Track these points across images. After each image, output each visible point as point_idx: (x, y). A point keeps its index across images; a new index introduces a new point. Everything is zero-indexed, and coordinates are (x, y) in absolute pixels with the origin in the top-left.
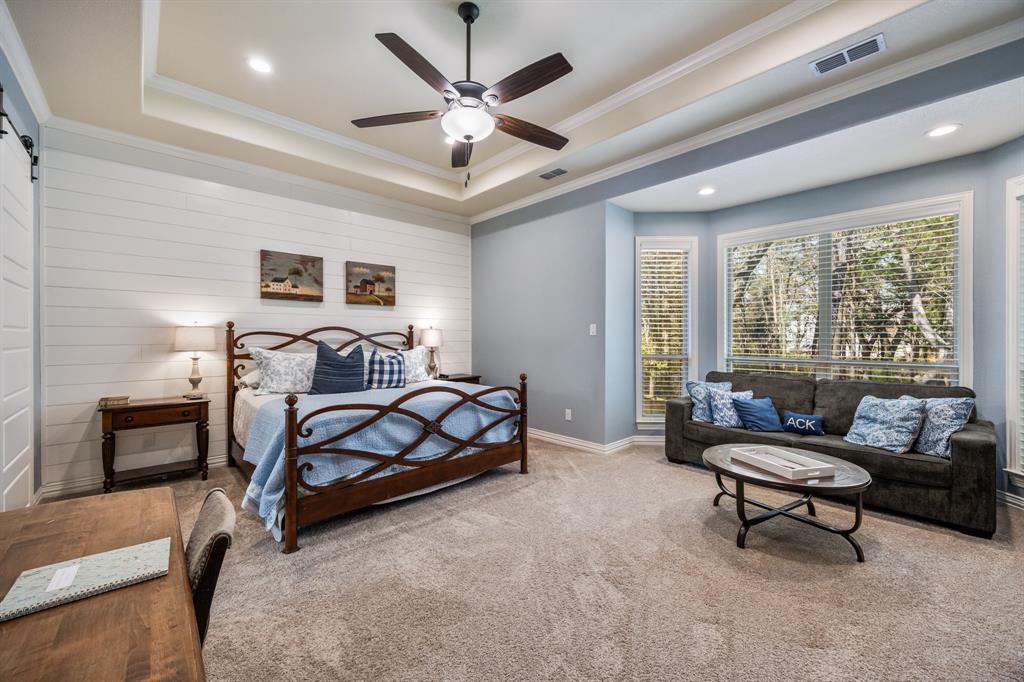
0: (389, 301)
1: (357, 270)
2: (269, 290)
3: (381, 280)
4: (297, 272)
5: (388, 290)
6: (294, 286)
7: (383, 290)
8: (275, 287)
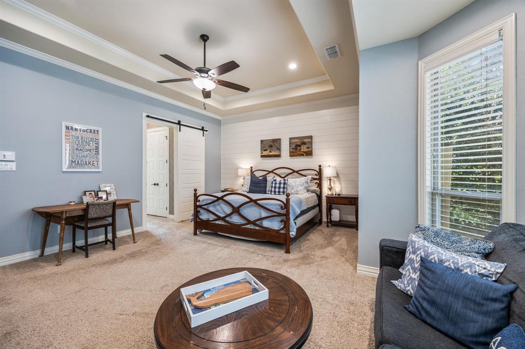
0: (309, 154)
1: (293, 141)
2: (263, 154)
3: (304, 143)
4: (271, 146)
5: (308, 148)
6: (270, 152)
7: (305, 148)
8: (265, 153)
